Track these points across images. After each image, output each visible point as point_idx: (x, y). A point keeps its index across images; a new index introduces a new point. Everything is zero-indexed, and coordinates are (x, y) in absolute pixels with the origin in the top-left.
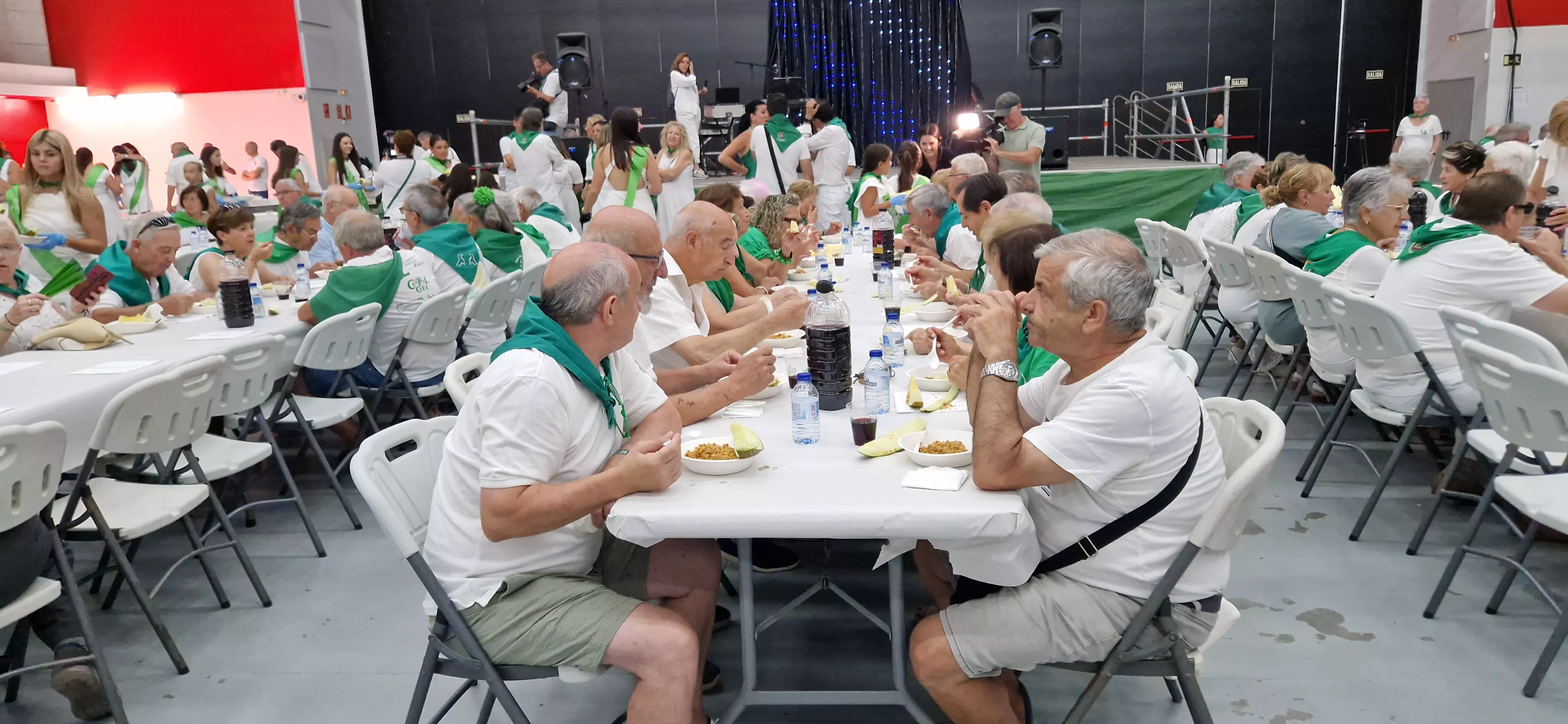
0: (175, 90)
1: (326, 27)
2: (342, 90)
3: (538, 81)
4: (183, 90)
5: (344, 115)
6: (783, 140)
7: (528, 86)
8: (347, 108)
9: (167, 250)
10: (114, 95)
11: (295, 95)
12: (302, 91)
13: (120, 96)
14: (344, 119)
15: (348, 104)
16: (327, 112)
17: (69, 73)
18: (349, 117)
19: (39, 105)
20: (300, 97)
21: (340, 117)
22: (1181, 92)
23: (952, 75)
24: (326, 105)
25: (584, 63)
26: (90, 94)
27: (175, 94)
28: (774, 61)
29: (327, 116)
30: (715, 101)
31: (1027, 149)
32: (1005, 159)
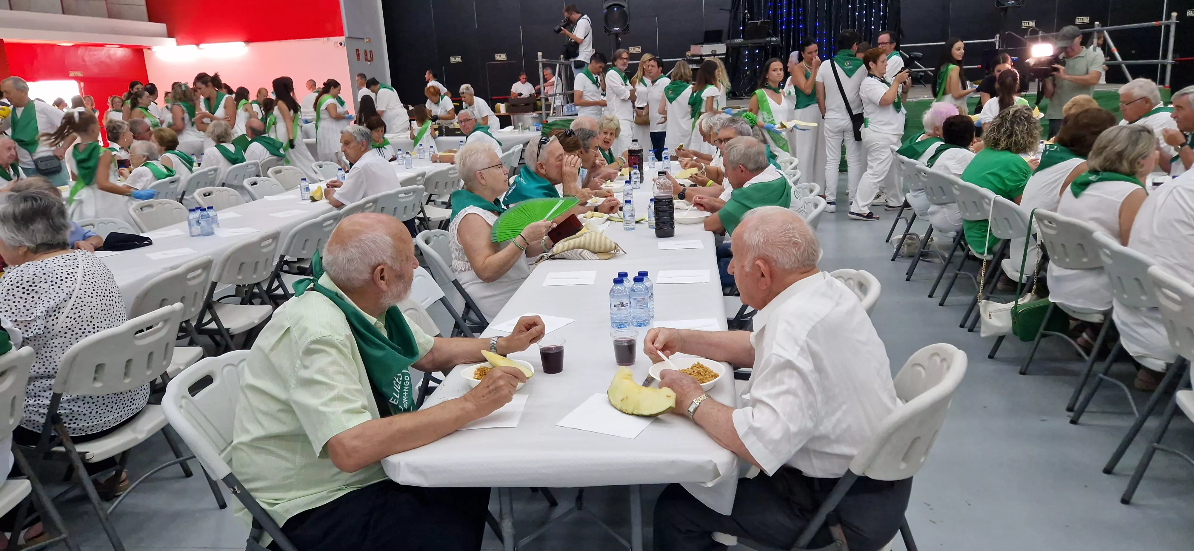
0: (244, 40)
2: (367, 39)
3: (571, 24)
4: (250, 39)
5: (369, 58)
6: (850, 67)
7: (562, 28)
8: (371, 51)
10: (197, 44)
11: (337, 42)
12: (342, 39)
13: (202, 46)
14: (369, 61)
15: (371, 50)
16: (358, 55)
17: (161, 27)
18: (372, 60)
19: (139, 52)
20: (341, 44)
21: (366, 60)
22: (1102, 26)
23: (884, 16)
24: (358, 50)
25: (624, 12)
26: (179, 43)
27: (243, 43)
28: (737, 9)
29: (359, 59)
30: (703, 41)
31: (1087, 73)
32: (1070, 81)
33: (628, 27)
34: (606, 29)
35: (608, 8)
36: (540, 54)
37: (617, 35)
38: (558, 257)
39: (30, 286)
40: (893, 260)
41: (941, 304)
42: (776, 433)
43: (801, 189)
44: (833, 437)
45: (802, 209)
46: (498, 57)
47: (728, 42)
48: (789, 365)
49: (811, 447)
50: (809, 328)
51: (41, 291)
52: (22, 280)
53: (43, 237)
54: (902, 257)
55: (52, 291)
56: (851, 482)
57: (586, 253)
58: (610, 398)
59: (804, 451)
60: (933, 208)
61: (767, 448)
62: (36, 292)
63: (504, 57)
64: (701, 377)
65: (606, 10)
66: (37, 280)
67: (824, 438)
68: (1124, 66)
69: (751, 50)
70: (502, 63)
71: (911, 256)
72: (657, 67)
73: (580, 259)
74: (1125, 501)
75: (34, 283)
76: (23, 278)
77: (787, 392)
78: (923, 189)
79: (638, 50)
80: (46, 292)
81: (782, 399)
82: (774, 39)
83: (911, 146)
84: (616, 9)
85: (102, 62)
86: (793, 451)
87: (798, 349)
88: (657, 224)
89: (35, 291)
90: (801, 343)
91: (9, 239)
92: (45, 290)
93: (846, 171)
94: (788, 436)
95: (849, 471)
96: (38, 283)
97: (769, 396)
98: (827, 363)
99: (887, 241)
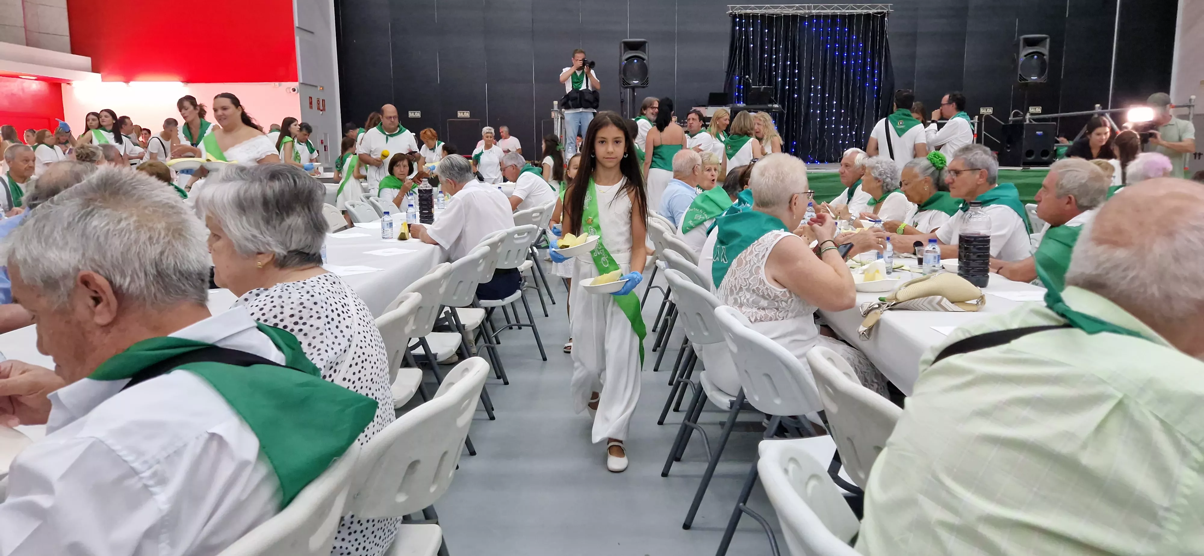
0: (182, 79)
1: (312, 33)
2: (321, 87)
4: (188, 80)
5: (321, 108)
6: (902, 127)
8: (323, 102)
10: (127, 82)
11: (290, 88)
12: (295, 85)
13: (132, 83)
14: (321, 111)
15: (324, 99)
16: (311, 103)
17: (86, 61)
18: (324, 109)
19: (56, 85)
20: (294, 90)
21: (319, 109)
22: (1102, 109)
23: (878, 90)
24: (311, 98)
25: (645, 64)
26: (103, 80)
27: (181, 84)
28: (734, 74)
29: (311, 107)
30: (707, 103)
31: (1180, 140)
32: (1168, 147)
33: (647, 81)
34: (622, 81)
35: (627, 60)
37: (633, 88)
39: (296, 323)
46: (460, 114)
51: (313, 333)
52: (282, 313)
53: (300, 240)
55: (328, 333)
62: (305, 335)
63: (467, 114)
65: (625, 62)
66: (305, 314)
70: (464, 121)
73: (937, 310)
75: (301, 318)
76: (284, 310)
80: (322, 334)
82: (775, 106)
84: (635, 61)
85: (13, 95)
89: (303, 332)
91: (247, 239)
92: (320, 331)
96: (308, 319)
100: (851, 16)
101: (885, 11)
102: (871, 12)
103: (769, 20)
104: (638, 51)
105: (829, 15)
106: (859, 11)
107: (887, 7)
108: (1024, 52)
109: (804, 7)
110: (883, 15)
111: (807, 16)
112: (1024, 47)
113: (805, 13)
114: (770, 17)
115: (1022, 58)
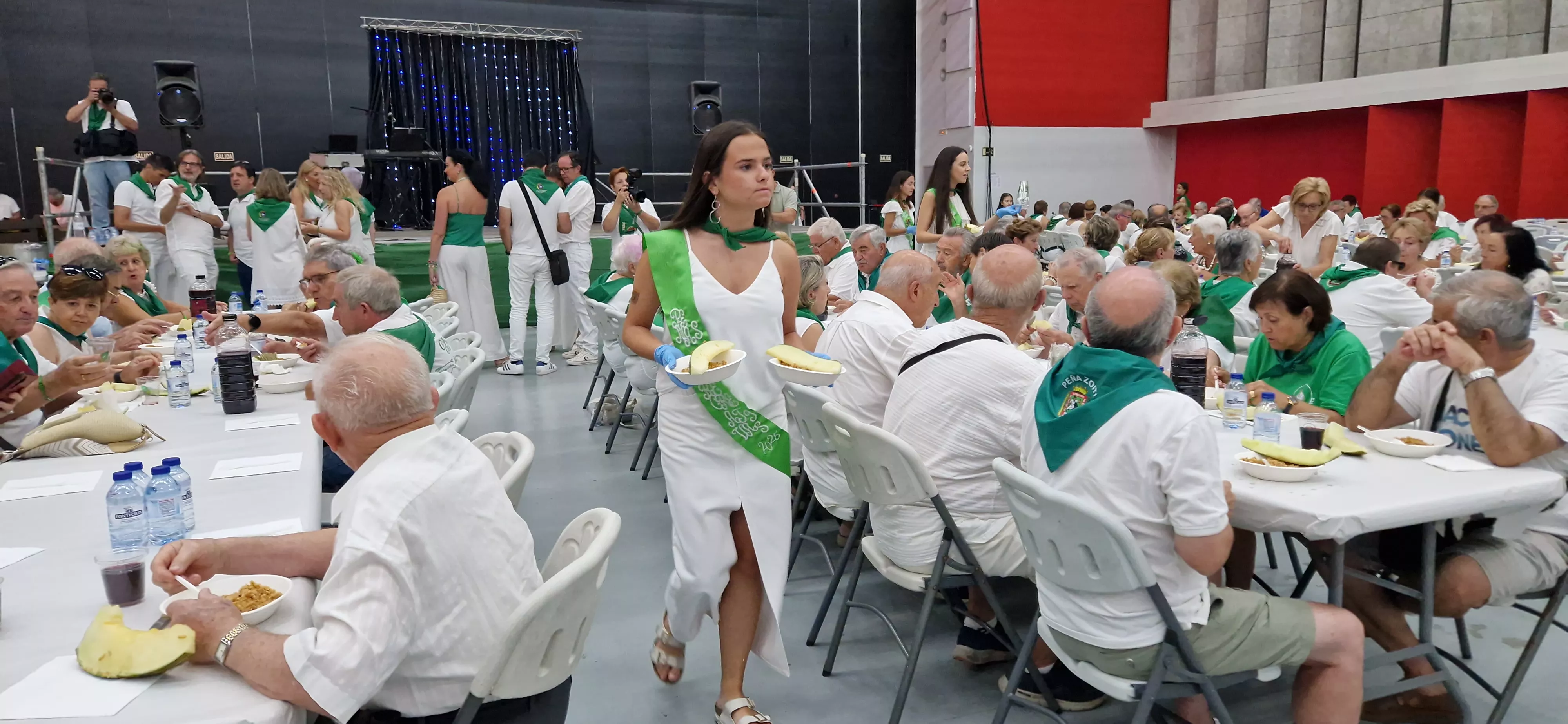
6: (544, 191)
9: (14, 296)
22: (801, 165)
25: (194, 96)
28: (378, 109)
30: (327, 149)
33: (201, 120)
34: (161, 119)
35: (164, 89)
36: (40, 150)
37: (183, 129)
38: (32, 455)
40: (591, 429)
41: (644, 478)
42: (351, 660)
43: (457, 341)
44: (438, 654)
45: (451, 363)
47: (367, 152)
48: (371, 559)
49: (408, 673)
50: (404, 504)
54: (602, 425)
56: (473, 712)
57: (86, 445)
58: (81, 658)
59: (395, 682)
60: (629, 361)
61: (336, 684)
64: (252, 602)
65: (161, 93)
67: (425, 657)
68: (824, 207)
69: (403, 164)
71: (611, 424)
72: (246, 176)
73: (75, 455)
74: (827, 673)
77: (369, 598)
78: (616, 340)
79: (229, 157)
81: (361, 608)
82: (433, 153)
83: (599, 288)
84: (178, 92)
86: (380, 681)
87: (386, 535)
88: (225, 395)
90: (390, 526)
93: (536, 325)
94: (369, 661)
95: (471, 696)
97: (341, 608)
98: (430, 550)
99: (585, 408)
100: (531, 42)
101: (573, 39)
102: (556, 39)
103: (421, 41)
104: (184, 78)
105: (503, 39)
106: (540, 37)
107: (574, 33)
108: (698, 100)
109: (468, 27)
110: (571, 44)
111: (473, 38)
112: (696, 95)
113: (471, 35)
114: (424, 37)
115: (695, 108)
